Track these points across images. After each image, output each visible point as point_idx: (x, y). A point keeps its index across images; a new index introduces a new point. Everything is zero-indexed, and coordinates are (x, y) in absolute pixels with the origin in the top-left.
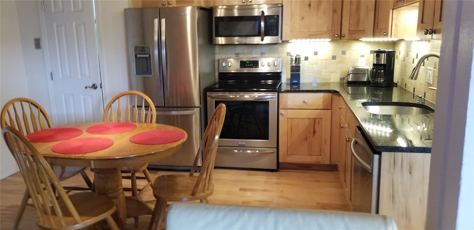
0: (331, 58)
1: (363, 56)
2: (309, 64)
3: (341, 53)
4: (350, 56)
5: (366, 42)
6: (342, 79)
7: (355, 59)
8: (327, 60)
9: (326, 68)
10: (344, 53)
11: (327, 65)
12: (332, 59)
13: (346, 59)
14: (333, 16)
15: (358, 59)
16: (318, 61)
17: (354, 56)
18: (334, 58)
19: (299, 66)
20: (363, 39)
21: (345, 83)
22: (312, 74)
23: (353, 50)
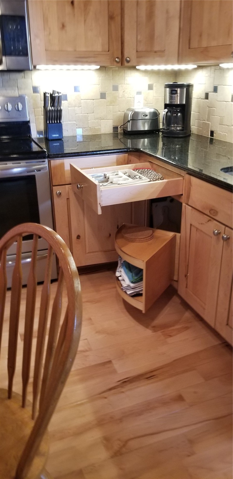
0: (99, 97)
1: (139, 93)
2: (68, 107)
3: (111, 88)
4: (124, 93)
5: (146, 72)
6: (115, 128)
7: (131, 98)
8: (94, 100)
9: (93, 113)
10: (115, 88)
11: (94, 107)
12: (101, 99)
13: (119, 98)
14: (109, 24)
15: (134, 98)
16: (82, 100)
17: (129, 93)
18: (103, 96)
19: (61, 111)
20: (142, 67)
21: (119, 134)
22: (75, 122)
23: (127, 84)
